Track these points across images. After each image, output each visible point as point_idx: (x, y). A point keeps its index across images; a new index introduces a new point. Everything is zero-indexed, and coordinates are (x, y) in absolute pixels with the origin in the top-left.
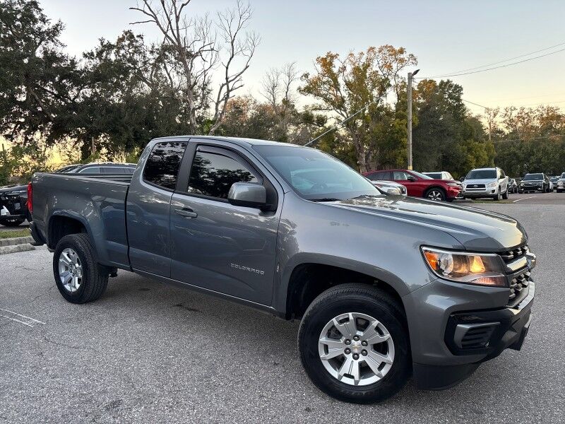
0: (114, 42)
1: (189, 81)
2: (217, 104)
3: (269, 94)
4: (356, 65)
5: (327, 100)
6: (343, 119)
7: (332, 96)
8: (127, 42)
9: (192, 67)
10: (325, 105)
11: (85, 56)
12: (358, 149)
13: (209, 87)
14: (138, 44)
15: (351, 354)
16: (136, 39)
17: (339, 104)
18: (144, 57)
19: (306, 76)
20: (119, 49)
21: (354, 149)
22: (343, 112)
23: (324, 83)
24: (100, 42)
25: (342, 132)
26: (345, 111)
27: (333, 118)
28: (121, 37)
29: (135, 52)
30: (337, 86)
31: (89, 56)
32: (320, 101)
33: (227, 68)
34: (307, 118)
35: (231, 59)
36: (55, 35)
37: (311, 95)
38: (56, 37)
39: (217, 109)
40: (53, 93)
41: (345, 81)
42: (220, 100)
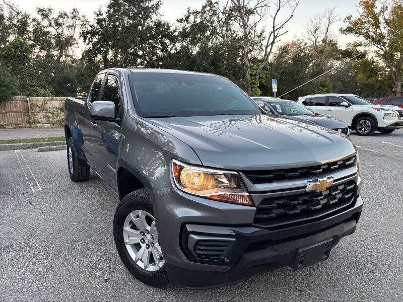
0: (199, 10)
1: (245, 31)
2: (266, 48)
3: (311, 36)
4: (399, 4)
5: (367, 37)
6: (382, 52)
7: (372, 34)
8: (208, 8)
9: (248, 21)
10: (366, 41)
11: (178, 21)
12: (394, 77)
13: (264, 35)
14: (215, 9)
15: (145, 244)
16: (215, 5)
17: (379, 40)
18: (218, 17)
19: (349, 18)
20: (203, 13)
21: (390, 78)
22: (382, 47)
23: (365, 23)
24: (187, 10)
25: (382, 63)
26: (384, 45)
27: (372, 52)
28: (204, 5)
29: (213, 14)
30: (377, 25)
31: (181, 21)
32: (361, 39)
33: (274, 19)
34: (347, 54)
35: (278, 11)
36: (157, 9)
37: (352, 34)
38: (158, 10)
39: (266, 51)
40: (159, 48)
41: (385, 19)
42: (269, 44)
